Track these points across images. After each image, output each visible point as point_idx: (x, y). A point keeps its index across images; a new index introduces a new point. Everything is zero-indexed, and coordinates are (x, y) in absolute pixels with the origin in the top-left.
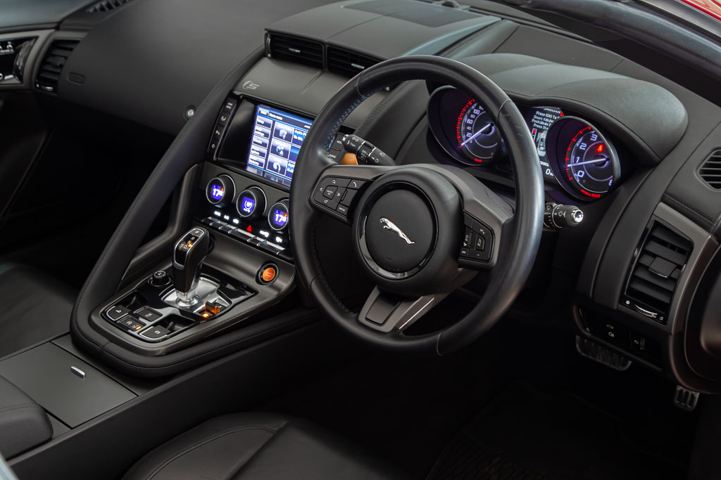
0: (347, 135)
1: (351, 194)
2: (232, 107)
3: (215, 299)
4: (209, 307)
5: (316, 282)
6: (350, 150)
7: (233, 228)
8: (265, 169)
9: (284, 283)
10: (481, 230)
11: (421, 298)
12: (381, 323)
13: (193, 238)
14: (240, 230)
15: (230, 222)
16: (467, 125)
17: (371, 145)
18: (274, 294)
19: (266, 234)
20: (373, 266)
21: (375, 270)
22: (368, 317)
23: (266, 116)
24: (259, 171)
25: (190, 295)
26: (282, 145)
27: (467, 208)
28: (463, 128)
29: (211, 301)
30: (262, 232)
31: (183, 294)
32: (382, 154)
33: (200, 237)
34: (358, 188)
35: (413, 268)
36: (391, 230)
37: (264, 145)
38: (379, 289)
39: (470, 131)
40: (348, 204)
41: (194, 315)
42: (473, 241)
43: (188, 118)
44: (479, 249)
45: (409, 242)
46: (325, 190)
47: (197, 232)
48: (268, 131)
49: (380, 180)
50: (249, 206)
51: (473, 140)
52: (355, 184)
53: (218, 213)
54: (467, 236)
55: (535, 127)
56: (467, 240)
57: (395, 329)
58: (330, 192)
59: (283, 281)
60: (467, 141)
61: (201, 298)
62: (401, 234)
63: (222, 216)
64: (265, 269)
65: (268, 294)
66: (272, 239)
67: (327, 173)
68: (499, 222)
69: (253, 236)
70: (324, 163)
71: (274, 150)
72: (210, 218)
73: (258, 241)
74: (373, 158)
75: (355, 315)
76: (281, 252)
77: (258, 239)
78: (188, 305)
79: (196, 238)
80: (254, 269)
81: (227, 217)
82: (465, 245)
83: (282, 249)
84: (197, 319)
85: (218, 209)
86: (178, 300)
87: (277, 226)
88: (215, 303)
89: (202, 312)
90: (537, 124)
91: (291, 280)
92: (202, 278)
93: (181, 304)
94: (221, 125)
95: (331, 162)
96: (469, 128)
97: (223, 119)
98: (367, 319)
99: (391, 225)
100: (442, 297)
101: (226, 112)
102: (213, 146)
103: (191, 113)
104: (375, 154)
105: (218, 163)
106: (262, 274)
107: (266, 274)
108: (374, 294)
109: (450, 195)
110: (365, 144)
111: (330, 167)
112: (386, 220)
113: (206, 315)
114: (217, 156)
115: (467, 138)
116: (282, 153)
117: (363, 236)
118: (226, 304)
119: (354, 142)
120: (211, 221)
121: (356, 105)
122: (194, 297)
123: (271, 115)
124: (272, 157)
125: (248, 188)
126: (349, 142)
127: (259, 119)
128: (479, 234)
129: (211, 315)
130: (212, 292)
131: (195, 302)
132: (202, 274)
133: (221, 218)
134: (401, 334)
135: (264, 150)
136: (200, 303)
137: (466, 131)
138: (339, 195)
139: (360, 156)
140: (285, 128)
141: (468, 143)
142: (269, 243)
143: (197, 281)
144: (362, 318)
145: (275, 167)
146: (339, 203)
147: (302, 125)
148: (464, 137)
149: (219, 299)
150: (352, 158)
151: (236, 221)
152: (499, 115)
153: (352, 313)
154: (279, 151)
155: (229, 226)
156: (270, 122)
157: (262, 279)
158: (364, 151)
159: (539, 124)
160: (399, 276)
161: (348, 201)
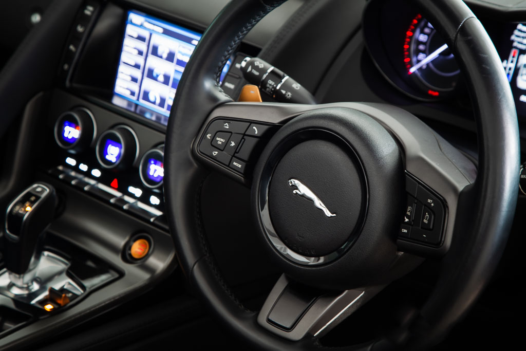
0: (248, 59)
1: (250, 144)
2: (93, 12)
3: (63, 283)
4: (54, 296)
5: (199, 267)
6: (251, 79)
7: (93, 182)
8: (138, 99)
9: (159, 263)
10: (429, 201)
11: (346, 291)
12: (288, 326)
13: (33, 198)
14: (102, 187)
15: (88, 174)
16: (419, 43)
17: (281, 73)
18: (145, 276)
19: (138, 192)
20: (279, 245)
21: (282, 251)
22: (270, 318)
23: (141, 26)
24: (130, 103)
25: (28, 277)
26: (162, 67)
27: (411, 168)
28: (413, 47)
29: (57, 286)
30: (131, 189)
31: (17, 276)
32: (296, 86)
33: (43, 195)
34: (259, 135)
35: (332, 252)
36: (303, 196)
37: (137, 66)
38: (287, 278)
39: (423, 52)
40: (246, 157)
41: (33, 306)
42: (418, 216)
43: (32, 25)
44: (425, 228)
45: (328, 213)
46: (213, 138)
47: (39, 190)
48: (143, 46)
49: (289, 125)
50: (113, 153)
51: (428, 65)
52: (256, 130)
53: (71, 161)
54: (409, 208)
55: (516, 48)
56: (409, 213)
57: (309, 335)
58: (220, 141)
59: (160, 259)
60: (418, 66)
61: (43, 282)
62: (318, 203)
63: (78, 165)
64: (135, 241)
65: (137, 277)
66: (145, 199)
67: (218, 113)
68: (454, 189)
69: (118, 194)
70: (214, 99)
71: (151, 74)
72: (61, 168)
73: (126, 202)
74: (284, 92)
75: (253, 314)
76: (157, 218)
77: (127, 198)
78: (25, 292)
79: (38, 198)
80: (120, 241)
81: (84, 167)
82: (407, 220)
83: (158, 213)
84: (37, 313)
85: (72, 156)
86: (11, 285)
87: (151, 181)
88: (63, 290)
89: (44, 302)
90: (519, 43)
91: (169, 259)
92: (46, 253)
93: (15, 291)
94: (76, 38)
95: (223, 97)
96: (421, 47)
97: (80, 29)
98: (269, 321)
99: (303, 190)
100: (376, 290)
101: (84, 20)
102: (66, 67)
103: (36, 18)
104: (286, 86)
105: (73, 91)
106: (130, 249)
107: (137, 248)
108: (280, 286)
109: (386, 149)
110: (272, 72)
111: (223, 104)
112: (297, 182)
113: (49, 307)
114: (71, 81)
115: (419, 61)
116: (161, 78)
117: (266, 206)
118: (79, 291)
119: (257, 68)
120: (61, 172)
121: (258, 18)
122: (35, 279)
123: (147, 25)
124: (148, 84)
125: (112, 127)
126: (249, 69)
127: (130, 30)
128: (425, 205)
129: (56, 306)
130: (60, 273)
131: (36, 287)
132: (47, 247)
133: (76, 168)
134: (317, 343)
135: (137, 74)
136: (42, 289)
137: (418, 52)
138: (233, 144)
139: (266, 88)
140: (166, 44)
141: (420, 69)
142: (141, 205)
143: (38, 258)
144: (262, 319)
145: (151, 98)
146: (234, 156)
147: (188, 40)
148: (414, 59)
149: (69, 284)
150: (253, 91)
151: (96, 173)
152: (456, 37)
153: (249, 311)
154: (157, 76)
155: (87, 180)
156: (146, 34)
157: (130, 255)
158: (270, 82)
159: (522, 43)
160: (311, 261)
161: (246, 152)
